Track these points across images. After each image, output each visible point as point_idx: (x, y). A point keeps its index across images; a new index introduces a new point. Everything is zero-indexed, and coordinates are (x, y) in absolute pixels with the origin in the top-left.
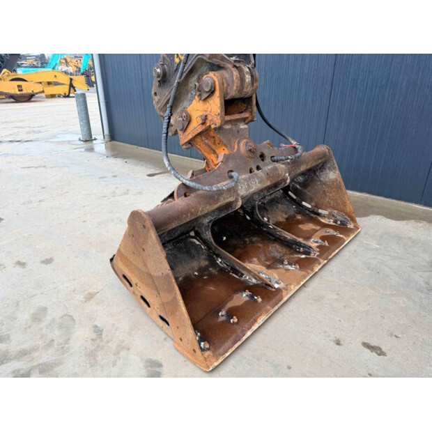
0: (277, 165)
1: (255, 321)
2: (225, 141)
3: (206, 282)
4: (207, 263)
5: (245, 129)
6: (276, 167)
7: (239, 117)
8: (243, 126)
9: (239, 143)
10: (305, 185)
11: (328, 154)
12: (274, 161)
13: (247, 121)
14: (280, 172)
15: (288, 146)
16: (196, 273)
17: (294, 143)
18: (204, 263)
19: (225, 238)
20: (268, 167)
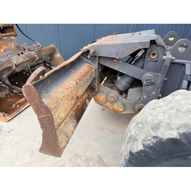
0: (31, 52)
1: (26, 105)
2: (4, 44)
3: (8, 98)
4: (9, 92)
5: (14, 39)
6: (30, 53)
7: (9, 34)
8: (13, 38)
9: (11, 44)
10: (51, 60)
11: (55, 48)
12: (30, 51)
13: (14, 36)
14: (32, 55)
15: (36, 45)
16: (4, 96)
17: (38, 44)
18: (8, 92)
19: (17, 83)
20: (27, 53)
